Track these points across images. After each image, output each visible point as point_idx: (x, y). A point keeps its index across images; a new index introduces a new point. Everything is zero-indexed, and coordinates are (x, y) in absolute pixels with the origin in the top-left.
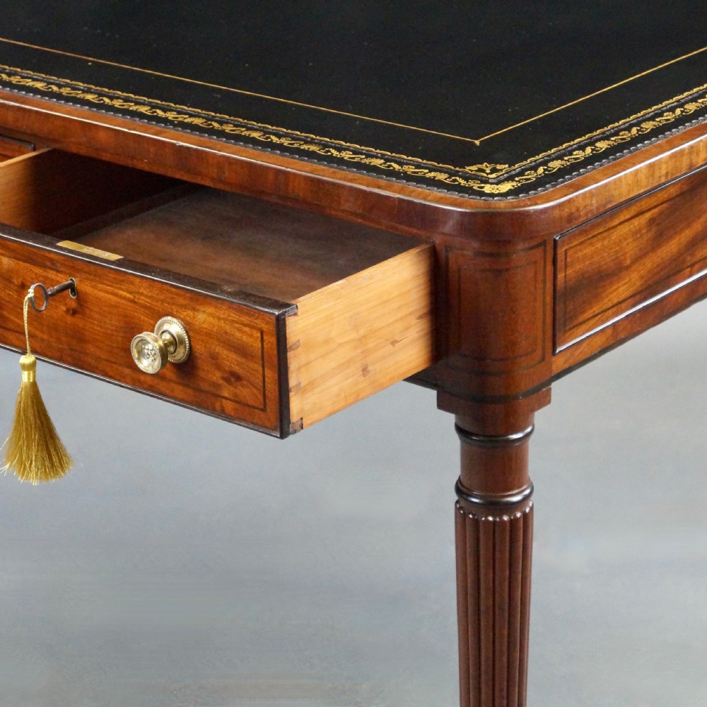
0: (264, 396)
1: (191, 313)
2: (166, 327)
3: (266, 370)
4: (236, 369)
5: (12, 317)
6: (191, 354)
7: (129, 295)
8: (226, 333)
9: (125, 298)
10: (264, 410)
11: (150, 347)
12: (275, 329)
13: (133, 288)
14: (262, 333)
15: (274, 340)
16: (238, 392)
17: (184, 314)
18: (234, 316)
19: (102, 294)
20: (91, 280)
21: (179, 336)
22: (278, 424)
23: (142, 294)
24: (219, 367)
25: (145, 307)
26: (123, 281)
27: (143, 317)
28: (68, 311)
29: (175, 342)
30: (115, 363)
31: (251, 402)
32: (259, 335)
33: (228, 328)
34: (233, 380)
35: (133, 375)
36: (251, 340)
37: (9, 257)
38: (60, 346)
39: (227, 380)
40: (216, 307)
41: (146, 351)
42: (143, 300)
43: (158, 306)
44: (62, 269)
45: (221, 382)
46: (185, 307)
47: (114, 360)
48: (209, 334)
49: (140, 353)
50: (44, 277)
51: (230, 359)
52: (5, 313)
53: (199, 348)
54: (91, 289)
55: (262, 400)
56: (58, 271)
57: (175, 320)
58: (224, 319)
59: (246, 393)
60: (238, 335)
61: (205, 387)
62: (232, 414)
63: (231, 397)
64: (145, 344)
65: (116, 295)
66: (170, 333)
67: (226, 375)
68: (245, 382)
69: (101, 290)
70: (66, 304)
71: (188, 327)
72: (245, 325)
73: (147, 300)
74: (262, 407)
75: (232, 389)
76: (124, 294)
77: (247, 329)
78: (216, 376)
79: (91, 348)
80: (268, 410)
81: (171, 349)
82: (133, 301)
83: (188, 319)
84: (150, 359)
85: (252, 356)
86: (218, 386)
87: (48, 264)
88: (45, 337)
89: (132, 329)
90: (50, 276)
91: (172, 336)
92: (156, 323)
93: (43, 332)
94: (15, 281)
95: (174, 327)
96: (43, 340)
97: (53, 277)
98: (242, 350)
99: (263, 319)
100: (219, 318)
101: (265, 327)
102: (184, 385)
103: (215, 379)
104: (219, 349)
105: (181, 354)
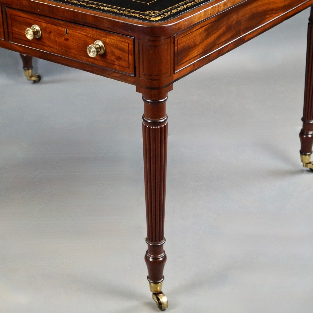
0: (129, 64)
1: (105, 39)
2: (97, 43)
3: (130, 56)
4: (120, 56)
5: (46, 42)
6: (105, 52)
7: (85, 34)
8: (117, 44)
9: (84, 35)
10: (129, 68)
11: (93, 49)
12: (133, 43)
13: (87, 32)
14: (128, 44)
15: (132, 46)
16: (120, 63)
17: (103, 39)
18: (119, 39)
19: (76, 34)
20: (73, 29)
21: (102, 46)
22: (133, 72)
23: (90, 33)
24: (114, 55)
25: (90, 37)
26: (83, 29)
27: (90, 41)
28: (65, 39)
29: (100, 48)
30: (80, 55)
31: (125, 66)
32: (128, 45)
33: (117, 43)
34: (119, 59)
35: (86, 59)
36: (125, 46)
37: (45, 23)
38: (63, 51)
39: (117, 59)
40: (114, 36)
41: (92, 51)
42: (90, 35)
43: (95, 37)
44: (63, 26)
45: (115, 60)
46: (103, 37)
47: (80, 54)
48: (112, 45)
49: (90, 51)
50: (57, 29)
51: (118, 53)
52: (44, 41)
53: (108, 50)
54: (73, 32)
55: (128, 65)
56: (62, 27)
57: (100, 41)
58: (116, 40)
59: (123, 64)
60: (121, 45)
61: (109, 61)
62: (118, 70)
63: (118, 65)
64: (91, 48)
65: (81, 34)
66: (98, 45)
67: (117, 58)
68: (122, 60)
69: (76, 32)
70: (64, 37)
71: (104, 43)
72: (123, 42)
73: (91, 35)
74: (128, 67)
75: (118, 62)
76: (84, 33)
77: (123, 43)
78: (113, 58)
79: (73, 51)
80: (130, 68)
81: (99, 50)
82: (86, 36)
83: (104, 40)
84: (93, 53)
85: (125, 52)
86: (114, 61)
87: (59, 25)
88: (58, 48)
89: (86, 44)
90: (59, 28)
91: (99, 46)
92: (94, 42)
93: (57, 46)
94: (47, 30)
95: (100, 43)
96: (57, 49)
97: (60, 29)
98: (122, 50)
99: (129, 40)
100: (115, 40)
101: (129, 42)
102: (103, 61)
103: (113, 59)
104: (114, 50)
105: (102, 52)
